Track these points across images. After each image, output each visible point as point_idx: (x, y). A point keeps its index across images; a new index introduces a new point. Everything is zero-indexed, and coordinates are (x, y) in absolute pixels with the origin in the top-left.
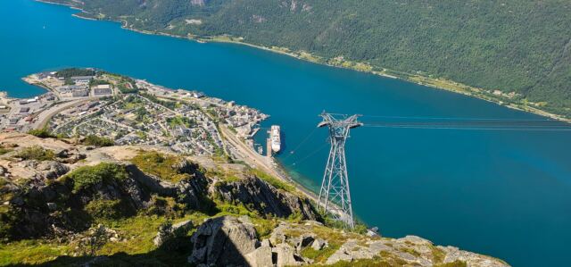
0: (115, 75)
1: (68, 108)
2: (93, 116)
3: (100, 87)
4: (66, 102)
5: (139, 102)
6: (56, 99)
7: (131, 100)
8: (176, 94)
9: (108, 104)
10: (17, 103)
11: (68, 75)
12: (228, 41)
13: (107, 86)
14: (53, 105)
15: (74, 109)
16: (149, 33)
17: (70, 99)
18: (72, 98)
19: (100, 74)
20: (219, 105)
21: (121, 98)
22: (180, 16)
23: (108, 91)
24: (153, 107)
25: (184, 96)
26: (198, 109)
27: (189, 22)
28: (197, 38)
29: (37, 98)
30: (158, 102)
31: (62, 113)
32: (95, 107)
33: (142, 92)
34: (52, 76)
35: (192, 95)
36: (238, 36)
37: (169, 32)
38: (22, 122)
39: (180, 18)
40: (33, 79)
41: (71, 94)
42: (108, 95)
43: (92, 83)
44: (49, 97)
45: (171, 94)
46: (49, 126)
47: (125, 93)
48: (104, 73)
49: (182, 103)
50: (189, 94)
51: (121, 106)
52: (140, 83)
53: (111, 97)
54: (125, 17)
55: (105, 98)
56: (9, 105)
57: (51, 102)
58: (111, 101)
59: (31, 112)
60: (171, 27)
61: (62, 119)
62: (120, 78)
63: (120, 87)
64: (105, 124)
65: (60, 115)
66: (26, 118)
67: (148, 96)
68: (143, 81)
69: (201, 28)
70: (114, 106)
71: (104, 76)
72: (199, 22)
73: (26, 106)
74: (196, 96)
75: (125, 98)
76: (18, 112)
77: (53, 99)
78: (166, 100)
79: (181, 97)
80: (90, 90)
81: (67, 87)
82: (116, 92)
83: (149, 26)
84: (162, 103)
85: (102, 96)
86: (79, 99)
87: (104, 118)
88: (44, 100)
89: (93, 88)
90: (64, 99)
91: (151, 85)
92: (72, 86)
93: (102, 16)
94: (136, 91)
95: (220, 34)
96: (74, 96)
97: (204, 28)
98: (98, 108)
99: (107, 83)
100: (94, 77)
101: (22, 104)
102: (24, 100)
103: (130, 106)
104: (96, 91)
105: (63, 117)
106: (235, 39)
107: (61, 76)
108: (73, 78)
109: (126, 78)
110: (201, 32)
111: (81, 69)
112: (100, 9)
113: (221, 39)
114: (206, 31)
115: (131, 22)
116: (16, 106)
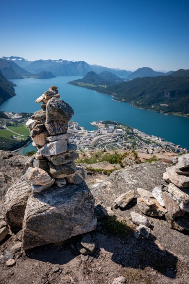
0: (125, 125)
1: (105, 137)
2: (114, 142)
3: (118, 130)
4: (104, 134)
5: (134, 139)
6: (101, 132)
7: (130, 137)
8: (151, 138)
9: (120, 138)
10: (87, 132)
11: (107, 123)
12: (181, 115)
13: (121, 130)
14: (99, 135)
15: (107, 138)
16: (142, 109)
17: (106, 133)
19: (119, 124)
20: (172, 146)
21: (126, 136)
22: (158, 102)
23: (121, 132)
24: (139, 142)
25: (154, 139)
26: (161, 146)
27: (162, 105)
28: (164, 113)
29: (94, 131)
30: (142, 140)
31: (102, 139)
32: (115, 138)
33: (136, 134)
34: (101, 123)
35: (159, 139)
36: (186, 113)
37: (152, 109)
38: (87, 140)
39: (157, 103)
40: (94, 123)
41: (106, 131)
42: (121, 134)
43: (115, 128)
44: (98, 131)
45: (148, 137)
46: (96, 143)
47: (128, 134)
48: (121, 124)
49: (153, 142)
50: (157, 138)
51: (126, 139)
52: (135, 130)
53: (122, 135)
54: (133, 101)
55: (119, 135)
56: (84, 133)
57: (99, 134)
58: (122, 136)
59: (91, 136)
60: (153, 107)
61: (102, 141)
62: (127, 127)
63: (126, 131)
64: (118, 146)
65: (101, 139)
66: (89, 139)
67: (138, 137)
68: (137, 130)
69: (167, 108)
70: (122, 139)
71: (121, 125)
72: (167, 105)
73: (89, 134)
74: (160, 140)
75: (127, 136)
76: (86, 136)
78: (146, 140)
79: (153, 139)
80: (114, 131)
81: (105, 128)
82: (124, 133)
83: (142, 106)
84: (144, 141)
85: (118, 134)
86: (109, 134)
87: (118, 144)
88: (96, 132)
89: (115, 130)
90: (103, 133)
91: (140, 132)
92: (107, 128)
93: (124, 100)
94: (133, 134)
95: (177, 112)
96: (108, 132)
97: (169, 108)
98: (116, 139)
99: (121, 129)
100: (116, 125)
101: (88, 133)
102: (89, 131)
103: (129, 140)
104: (116, 132)
105: (102, 140)
106: (184, 114)
107: (104, 123)
108: (108, 125)
109: (130, 127)
110: (167, 110)
111: (112, 121)
112: (123, 97)
113: (177, 114)
114: (170, 110)
115: (135, 103)
116: (86, 133)
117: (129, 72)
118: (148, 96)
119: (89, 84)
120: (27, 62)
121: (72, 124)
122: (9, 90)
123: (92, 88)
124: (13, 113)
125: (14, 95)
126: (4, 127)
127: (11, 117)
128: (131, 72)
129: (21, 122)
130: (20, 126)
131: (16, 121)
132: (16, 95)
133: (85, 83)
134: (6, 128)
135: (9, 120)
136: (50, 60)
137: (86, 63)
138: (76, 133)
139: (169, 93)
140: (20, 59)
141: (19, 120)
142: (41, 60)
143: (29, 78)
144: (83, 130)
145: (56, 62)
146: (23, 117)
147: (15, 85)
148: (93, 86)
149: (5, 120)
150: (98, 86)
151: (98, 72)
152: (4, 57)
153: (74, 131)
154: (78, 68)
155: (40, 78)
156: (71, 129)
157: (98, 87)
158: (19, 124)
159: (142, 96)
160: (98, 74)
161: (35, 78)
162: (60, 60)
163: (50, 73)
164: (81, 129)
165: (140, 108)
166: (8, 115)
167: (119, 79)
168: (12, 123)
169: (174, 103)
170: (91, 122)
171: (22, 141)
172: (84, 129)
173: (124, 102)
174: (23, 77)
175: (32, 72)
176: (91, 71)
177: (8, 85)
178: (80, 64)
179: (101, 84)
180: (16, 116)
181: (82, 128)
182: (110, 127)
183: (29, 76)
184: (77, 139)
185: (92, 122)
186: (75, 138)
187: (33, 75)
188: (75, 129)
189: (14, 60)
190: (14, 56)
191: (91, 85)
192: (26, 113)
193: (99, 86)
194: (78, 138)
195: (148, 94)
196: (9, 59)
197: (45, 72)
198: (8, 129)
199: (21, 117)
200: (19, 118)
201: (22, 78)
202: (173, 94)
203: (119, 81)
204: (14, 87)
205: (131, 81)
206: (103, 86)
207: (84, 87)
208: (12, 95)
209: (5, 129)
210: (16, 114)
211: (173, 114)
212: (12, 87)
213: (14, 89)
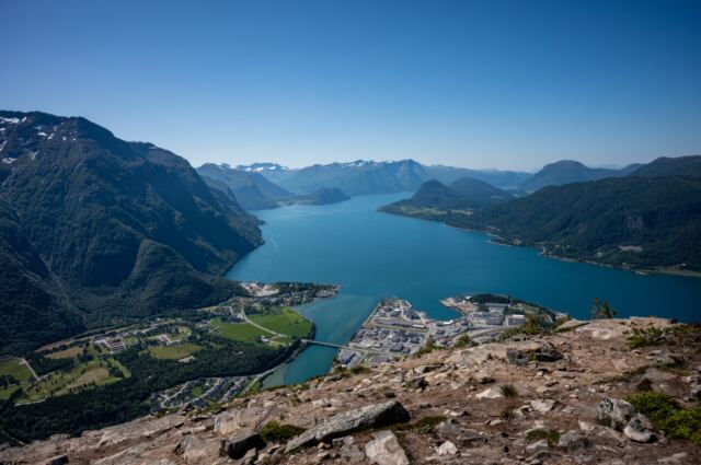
0: (531, 305)
1: (481, 335)
3: (515, 316)
4: (480, 328)
6: (470, 325)
10: (434, 324)
11: (483, 300)
13: (522, 317)
14: (465, 330)
16: (571, 260)
17: (483, 326)
18: (485, 326)
19: (515, 302)
22: (613, 242)
27: (626, 249)
28: (635, 268)
29: (451, 321)
31: (476, 340)
34: (467, 300)
37: (597, 260)
39: (611, 245)
40: (450, 302)
41: (483, 321)
43: (507, 312)
44: (463, 322)
48: (520, 302)
54: (543, 243)
56: (429, 326)
57: (465, 328)
59: (445, 335)
60: (600, 254)
62: (537, 309)
66: (441, 341)
68: (564, 314)
69: (640, 256)
71: (520, 305)
72: (639, 249)
73: (442, 329)
76: (434, 334)
77: (466, 324)
80: (504, 319)
81: (480, 314)
83: (571, 253)
86: (492, 328)
88: (458, 324)
89: (507, 318)
90: (478, 326)
92: (486, 313)
93: (519, 242)
95: (671, 264)
96: (488, 324)
97: (646, 256)
99: (522, 313)
100: (509, 306)
101: (439, 325)
102: (440, 322)
104: (511, 321)
107: (476, 301)
108: (487, 304)
109: (545, 309)
110: (641, 261)
111: (496, 295)
112: (517, 235)
113: (673, 271)
114: (648, 260)
115: (550, 248)
116: (433, 329)
117: (523, 174)
118: (582, 229)
119: (426, 209)
120: (287, 171)
121: (396, 304)
122: (250, 232)
123: (437, 219)
124: (258, 284)
125: (260, 243)
126: (241, 315)
127: (254, 292)
128: (528, 174)
129: (277, 304)
130: (276, 314)
131: (266, 303)
132: (264, 243)
133: (419, 208)
134: (246, 318)
135: (251, 300)
136: (336, 164)
137: (418, 164)
138: (408, 326)
139: (639, 218)
140: (273, 168)
141: (274, 300)
142: (316, 166)
143: (290, 204)
144: (424, 321)
145: (348, 167)
146: (280, 294)
147: (263, 223)
148: (439, 213)
149: (242, 300)
150: (450, 212)
151: (446, 181)
152: (241, 167)
153: (402, 323)
154: (399, 175)
155: (315, 204)
156: (393, 318)
157: (450, 215)
158: (274, 308)
159: (567, 229)
160: (448, 185)
161: (305, 204)
162: (357, 162)
163: (337, 191)
164: (418, 318)
165: (565, 259)
166: (248, 288)
167: (500, 192)
168: (257, 306)
169: (659, 242)
170: (443, 299)
171: (282, 349)
172: (427, 317)
173: (520, 245)
174: (279, 203)
175: (298, 192)
176: (430, 179)
177: (248, 224)
178: (403, 168)
179: (457, 208)
180: (265, 292)
181: (420, 314)
182: (492, 311)
183: (291, 199)
184: (412, 342)
185: (445, 298)
186: (405, 341)
187: (301, 198)
188: (404, 317)
189: (259, 169)
190: (260, 162)
191: (434, 211)
192: (289, 284)
193: (454, 211)
194: (415, 339)
195: (581, 224)
196: (249, 169)
197: (327, 191)
198: (249, 321)
199: (277, 291)
200: (273, 296)
201: (275, 206)
202: (650, 219)
203: (500, 197)
204: (260, 227)
205: (532, 196)
206: (464, 212)
207: (417, 216)
208: (256, 245)
209: (243, 320)
210: (266, 287)
211: (662, 270)
212: (256, 224)
213: (260, 231)
